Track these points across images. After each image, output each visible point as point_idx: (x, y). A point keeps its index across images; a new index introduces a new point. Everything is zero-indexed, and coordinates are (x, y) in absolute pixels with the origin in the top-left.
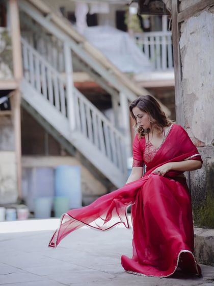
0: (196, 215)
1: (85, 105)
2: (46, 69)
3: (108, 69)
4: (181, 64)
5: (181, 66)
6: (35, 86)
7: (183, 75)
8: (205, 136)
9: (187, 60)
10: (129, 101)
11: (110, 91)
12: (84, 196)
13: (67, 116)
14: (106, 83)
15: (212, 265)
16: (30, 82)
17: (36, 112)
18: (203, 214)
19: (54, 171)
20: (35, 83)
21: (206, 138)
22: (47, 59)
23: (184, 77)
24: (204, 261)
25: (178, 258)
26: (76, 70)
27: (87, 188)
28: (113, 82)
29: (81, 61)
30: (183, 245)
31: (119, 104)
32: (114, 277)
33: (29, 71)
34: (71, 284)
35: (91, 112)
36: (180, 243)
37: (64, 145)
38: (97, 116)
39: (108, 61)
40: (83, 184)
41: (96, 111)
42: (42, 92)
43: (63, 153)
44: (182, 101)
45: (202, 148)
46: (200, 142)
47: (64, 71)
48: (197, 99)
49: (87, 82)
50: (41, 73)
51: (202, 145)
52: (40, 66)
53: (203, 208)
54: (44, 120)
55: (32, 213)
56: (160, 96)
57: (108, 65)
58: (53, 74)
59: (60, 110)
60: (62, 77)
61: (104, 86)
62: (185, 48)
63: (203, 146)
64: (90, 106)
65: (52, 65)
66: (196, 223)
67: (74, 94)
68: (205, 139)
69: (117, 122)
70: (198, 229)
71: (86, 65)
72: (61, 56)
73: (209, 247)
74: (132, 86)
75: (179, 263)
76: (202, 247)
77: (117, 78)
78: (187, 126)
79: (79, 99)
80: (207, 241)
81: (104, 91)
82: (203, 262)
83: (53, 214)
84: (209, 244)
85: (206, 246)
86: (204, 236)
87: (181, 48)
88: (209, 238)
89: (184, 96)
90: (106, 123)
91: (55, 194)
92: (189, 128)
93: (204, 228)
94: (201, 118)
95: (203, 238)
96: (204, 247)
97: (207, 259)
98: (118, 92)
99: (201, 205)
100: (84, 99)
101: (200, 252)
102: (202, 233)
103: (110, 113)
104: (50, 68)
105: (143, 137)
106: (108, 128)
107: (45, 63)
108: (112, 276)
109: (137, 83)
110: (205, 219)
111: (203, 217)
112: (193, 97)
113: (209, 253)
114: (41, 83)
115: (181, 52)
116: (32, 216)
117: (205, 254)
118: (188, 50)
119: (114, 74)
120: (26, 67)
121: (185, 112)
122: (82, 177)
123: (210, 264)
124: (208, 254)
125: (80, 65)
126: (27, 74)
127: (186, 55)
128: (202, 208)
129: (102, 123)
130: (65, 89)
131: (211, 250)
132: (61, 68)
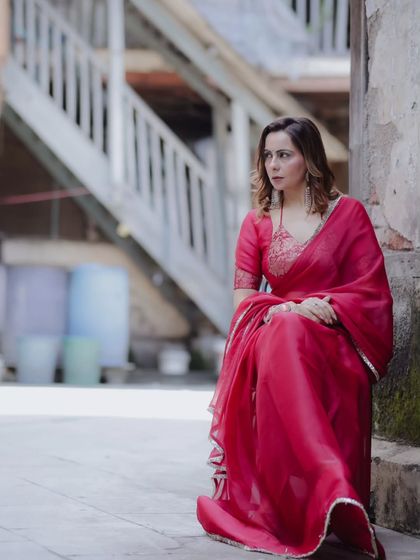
0: (383, 409)
1: (149, 127)
2: (64, 39)
3: (207, 46)
4: (367, 53)
5: (367, 59)
6: (37, 78)
7: (371, 79)
8: (414, 225)
9: (380, 44)
10: (252, 122)
11: (209, 97)
12: (134, 337)
13: (105, 149)
14: (203, 77)
15: (414, 534)
16: (25, 66)
17: (36, 138)
18: (401, 408)
19: (68, 276)
20: (37, 69)
21: (417, 232)
22: (67, 17)
23: (373, 83)
24: (397, 523)
25: (328, 516)
26: (131, 44)
27: (143, 320)
28: (218, 77)
29: (146, 24)
30: (344, 486)
31: (229, 129)
32: (177, 545)
33: (24, 41)
34: (74, 556)
35: (162, 142)
36: (336, 482)
37: (95, 217)
38: (175, 154)
39: (209, 26)
40: (134, 309)
41: (173, 142)
42: (51, 92)
43: (92, 235)
44: (365, 139)
45: (406, 253)
46: (402, 238)
47: (105, 45)
48: (400, 137)
49: (156, 74)
50: (51, 47)
51: (406, 246)
52: (51, 31)
53: (401, 396)
54: (53, 156)
55: (12, 370)
56: (327, 112)
57: (208, 36)
58: (79, 51)
59: (91, 136)
60: (99, 59)
61: (196, 85)
62: (377, 15)
63: (409, 250)
64: (160, 128)
65: (79, 31)
66: (383, 430)
67: (125, 100)
68: (412, 233)
69: (221, 169)
70: (385, 443)
71: (158, 34)
72: (100, 11)
73: (411, 491)
74: (263, 88)
75: (329, 527)
76: (393, 488)
77: (228, 66)
78: (372, 199)
79: (135, 112)
80: (406, 476)
81: (196, 95)
82: (392, 526)
83: (59, 376)
84: (409, 484)
85: (402, 488)
86: (398, 462)
87: (368, 16)
88: (410, 468)
89: (370, 127)
90: (197, 170)
91: (67, 328)
92: (378, 203)
93: (400, 444)
94: (406, 182)
95: (395, 467)
96: (398, 488)
97: (402, 518)
98: (229, 100)
99: (396, 389)
100: (146, 114)
101: (388, 499)
102: (394, 454)
103: (207, 149)
104: (73, 38)
105: (266, 214)
106: (201, 182)
107: (62, 26)
108: (174, 544)
109: (273, 80)
110: (403, 421)
111: (400, 417)
112: (391, 133)
113: (410, 504)
114: (51, 71)
115: (369, 24)
116: (10, 375)
117: (400, 506)
118: (385, 21)
119: (220, 58)
120: (19, 31)
121: (370, 166)
122: (132, 292)
123: (409, 531)
124: (406, 506)
125: (144, 33)
126: (19, 49)
127: (380, 33)
128: (397, 394)
129: (187, 170)
130: (105, 86)
131: (414, 499)
132: (99, 38)
